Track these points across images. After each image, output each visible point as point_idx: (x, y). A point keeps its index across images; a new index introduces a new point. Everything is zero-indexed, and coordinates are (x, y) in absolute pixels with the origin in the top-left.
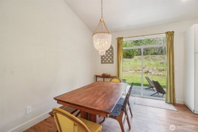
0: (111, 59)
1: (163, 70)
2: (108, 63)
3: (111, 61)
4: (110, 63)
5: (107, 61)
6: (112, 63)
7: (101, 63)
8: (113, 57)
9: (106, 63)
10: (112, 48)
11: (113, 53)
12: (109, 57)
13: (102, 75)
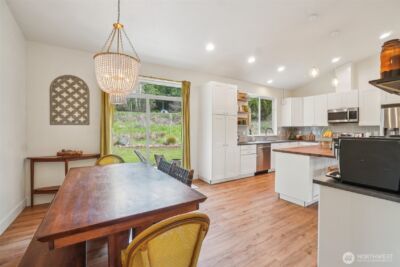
0: (82, 114)
1: (142, 138)
2: (73, 123)
3: (82, 119)
4: (80, 123)
5: (71, 119)
6: (87, 122)
7: (51, 124)
8: (87, 110)
9: (69, 123)
10: (87, 89)
11: (87, 101)
12: (77, 109)
13: (58, 154)
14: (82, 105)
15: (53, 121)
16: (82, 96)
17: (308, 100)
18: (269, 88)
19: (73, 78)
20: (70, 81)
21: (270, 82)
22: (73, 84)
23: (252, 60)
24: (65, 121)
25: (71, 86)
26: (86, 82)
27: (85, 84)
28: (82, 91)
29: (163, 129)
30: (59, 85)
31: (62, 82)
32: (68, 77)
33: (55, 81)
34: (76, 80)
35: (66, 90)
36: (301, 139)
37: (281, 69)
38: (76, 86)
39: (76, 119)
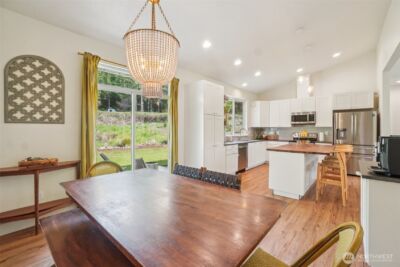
0: (55, 110)
2: (41, 121)
3: (54, 116)
4: (51, 121)
5: (38, 116)
6: (61, 120)
7: (6, 121)
8: (61, 104)
9: (35, 121)
10: (61, 77)
11: (61, 93)
12: (47, 103)
13: (22, 165)
14: (54, 98)
15: (9, 118)
16: (54, 85)
17: (274, 104)
18: (243, 91)
19: (42, 60)
20: (37, 64)
21: (245, 85)
22: (42, 68)
23: (238, 62)
24: (28, 118)
25: (38, 70)
26: (60, 68)
27: (58, 70)
28: (54, 79)
29: (115, 130)
30: (20, 68)
31: (24, 64)
32: (33, 58)
33: (13, 61)
34: (46, 63)
35: (30, 76)
36: (267, 139)
37: (258, 74)
38: (46, 72)
39: (46, 116)
